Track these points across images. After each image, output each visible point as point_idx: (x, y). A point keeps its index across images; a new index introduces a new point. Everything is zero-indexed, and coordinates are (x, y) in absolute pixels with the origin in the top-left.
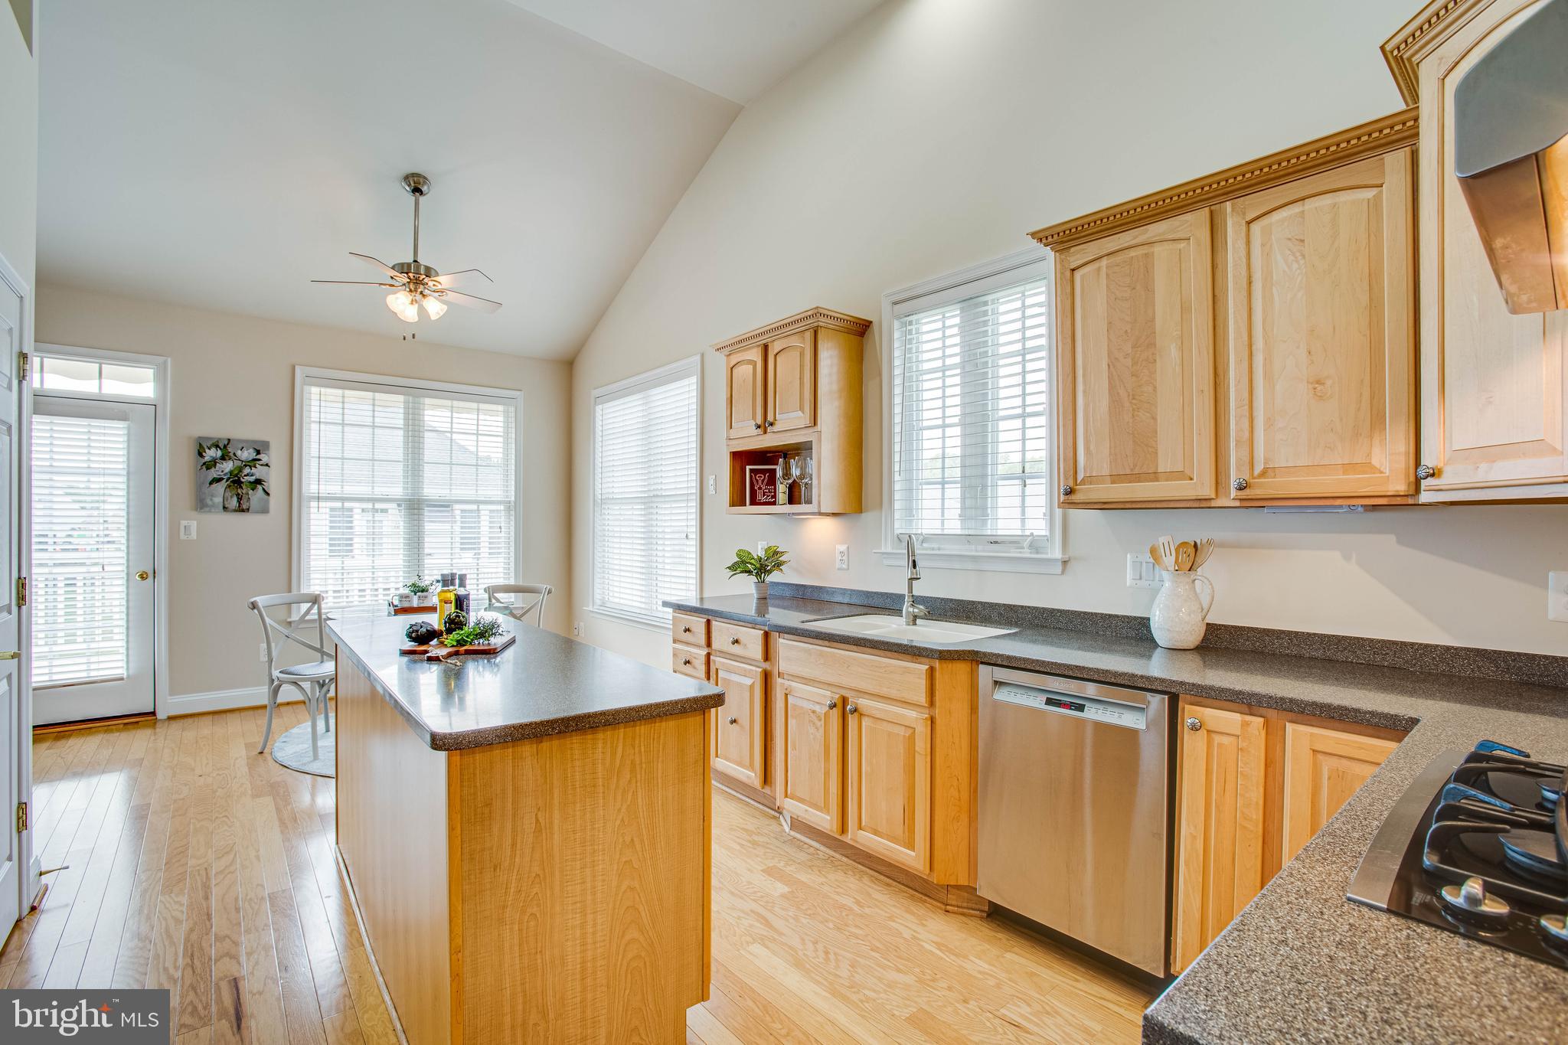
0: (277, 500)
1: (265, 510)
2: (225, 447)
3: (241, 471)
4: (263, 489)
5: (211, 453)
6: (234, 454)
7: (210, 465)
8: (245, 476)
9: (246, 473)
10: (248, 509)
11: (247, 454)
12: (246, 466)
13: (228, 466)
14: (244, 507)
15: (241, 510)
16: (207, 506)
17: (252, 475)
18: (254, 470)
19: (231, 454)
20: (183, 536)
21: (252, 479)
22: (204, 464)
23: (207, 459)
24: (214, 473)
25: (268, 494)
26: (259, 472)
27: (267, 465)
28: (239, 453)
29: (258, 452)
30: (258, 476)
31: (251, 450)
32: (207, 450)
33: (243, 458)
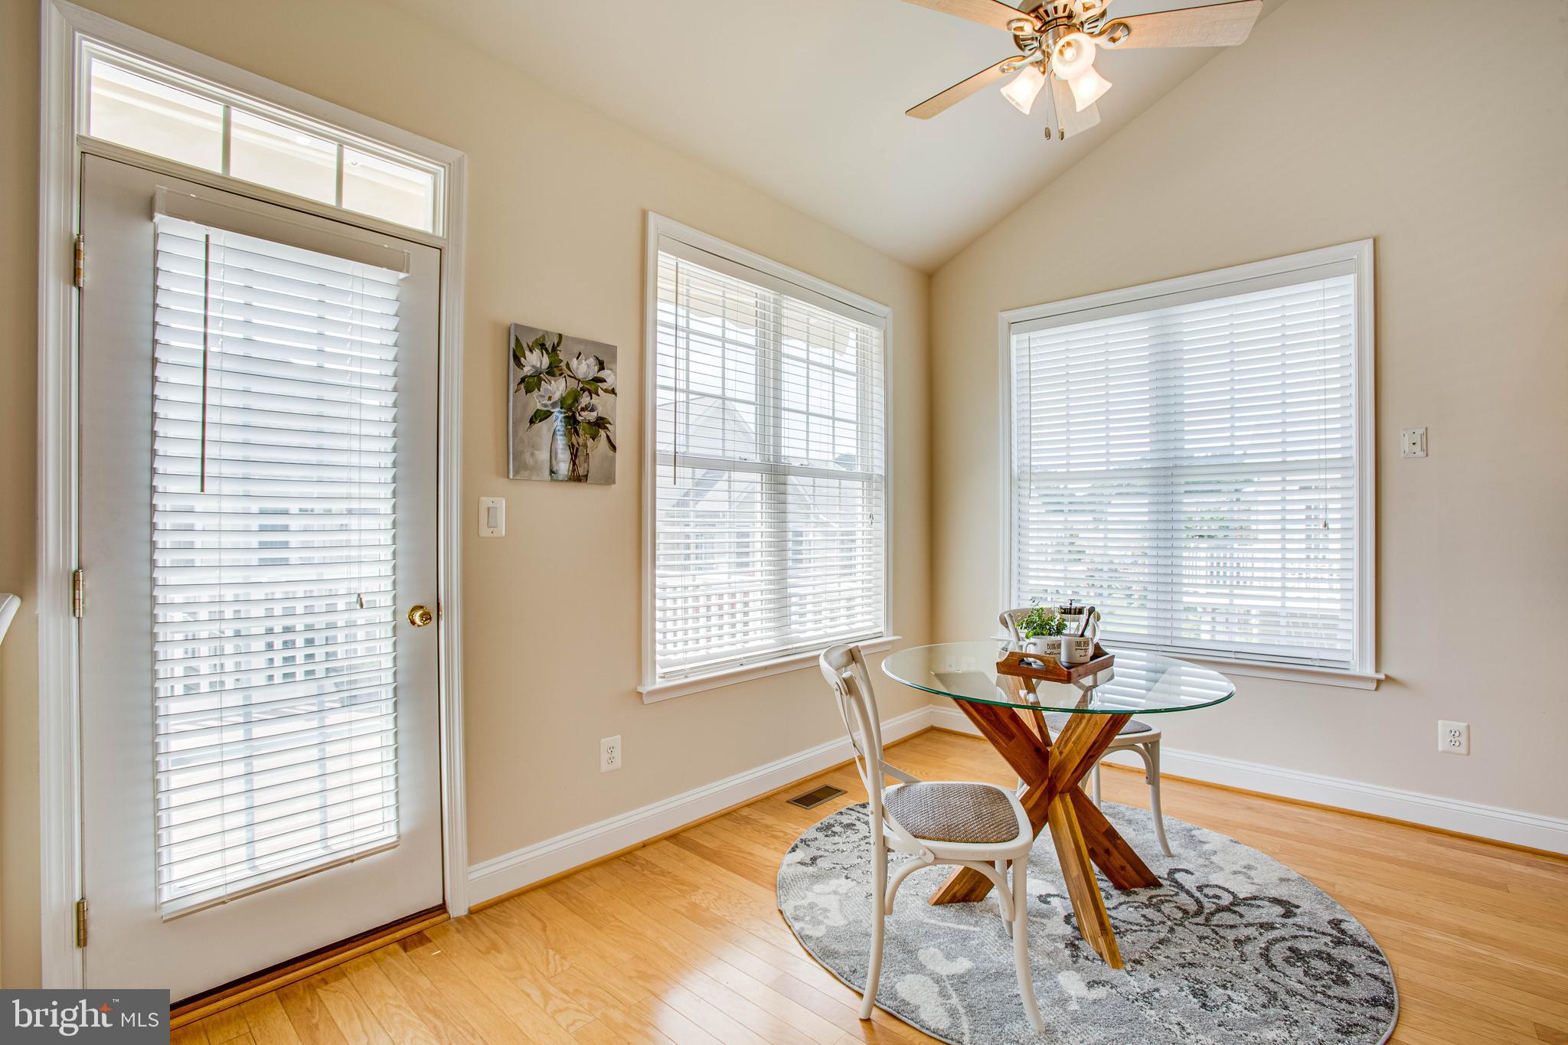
0: (624, 460)
1: (609, 479)
2: (554, 349)
3: (576, 400)
4: (608, 437)
5: (535, 360)
6: (568, 365)
7: (531, 383)
8: (583, 409)
9: (583, 405)
10: (586, 476)
11: (584, 368)
12: (583, 390)
13: (558, 388)
14: (581, 471)
15: (577, 478)
16: (526, 467)
17: (592, 410)
18: (595, 400)
19: (563, 365)
20: (485, 532)
21: (592, 416)
22: (523, 380)
23: (527, 370)
24: (536, 401)
25: (614, 448)
26: (602, 403)
27: (613, 392)
28: (574, 363)
29: (602, 367)
30: (600, 412)
31: (592, 361)
32: (527, 353)
33: (580, 376)
